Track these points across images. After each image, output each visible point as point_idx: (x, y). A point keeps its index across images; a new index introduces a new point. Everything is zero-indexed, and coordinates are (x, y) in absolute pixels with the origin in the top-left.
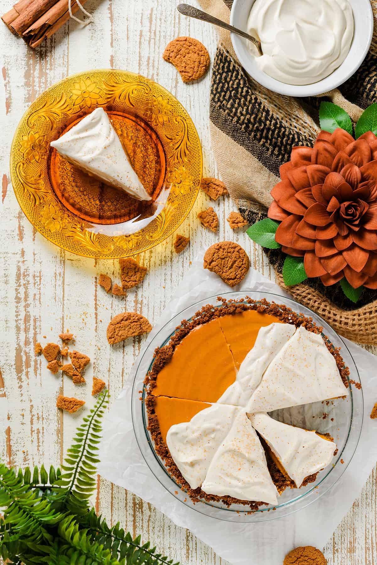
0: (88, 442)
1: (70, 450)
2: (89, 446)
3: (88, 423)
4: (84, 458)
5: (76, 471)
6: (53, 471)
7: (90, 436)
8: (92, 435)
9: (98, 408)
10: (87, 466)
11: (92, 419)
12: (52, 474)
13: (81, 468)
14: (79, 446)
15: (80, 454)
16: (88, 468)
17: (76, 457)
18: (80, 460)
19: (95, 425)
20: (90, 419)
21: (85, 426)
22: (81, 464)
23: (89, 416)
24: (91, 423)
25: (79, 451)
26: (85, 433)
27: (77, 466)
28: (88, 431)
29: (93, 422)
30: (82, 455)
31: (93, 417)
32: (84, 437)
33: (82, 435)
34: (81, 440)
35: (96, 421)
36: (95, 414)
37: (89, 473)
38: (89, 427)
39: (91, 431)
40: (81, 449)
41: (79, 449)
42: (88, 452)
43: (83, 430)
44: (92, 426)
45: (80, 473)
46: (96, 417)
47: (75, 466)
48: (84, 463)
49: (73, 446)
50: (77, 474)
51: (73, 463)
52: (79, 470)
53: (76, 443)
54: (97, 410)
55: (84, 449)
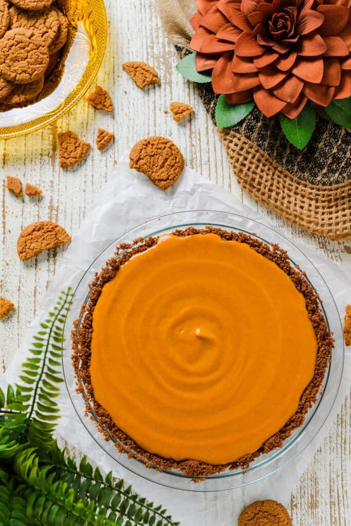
0: (49, 355)
1: (25, 365)
2: (51, 361)
3: (48, 330)
4: (44, 377)
5: (36, 394)
6: (11, 391)
7: (50, 348)
8: (54, 346)
9: (60, 311)
10: (48, 386)
11: (53, 325)
12: (9, 395)
13: (41, 389)
14: (38, 360)
15: (39, 371)
16: (48, 388)
17: (35, 374)
18: (40, 379)
19: (56, 333)
20: (50, 325)
21: (43, 333)
22: (41, 385)
23: (49, 321)
24: (51, 331)
25: (38, 367)
26: (45, 343)
27: (37, 387)
28: (48, 341)
29: (54, 329)
30: (42, 372)
31: (54, 322)
32: (44, 349)
33: (41, 346)
34: (39, 353)
35: (58, 328)
36: (56, 319)
37: (51, 395)
38: (50, 336)
39: (52, 341)
40: (41, 364)
41: (37, 364)
42: (49, 369)
43: (42, 340)
44: (53, 334)
45: (40, 395)
46: (57, 323)
47: (34, 386)
48: (45, 383)
49: (29, 359)
50: (37, 396)
51: (31, 382)
52: (39, 392)
53: (32, 356)
54: (58, 314)
55: (44, 364)
